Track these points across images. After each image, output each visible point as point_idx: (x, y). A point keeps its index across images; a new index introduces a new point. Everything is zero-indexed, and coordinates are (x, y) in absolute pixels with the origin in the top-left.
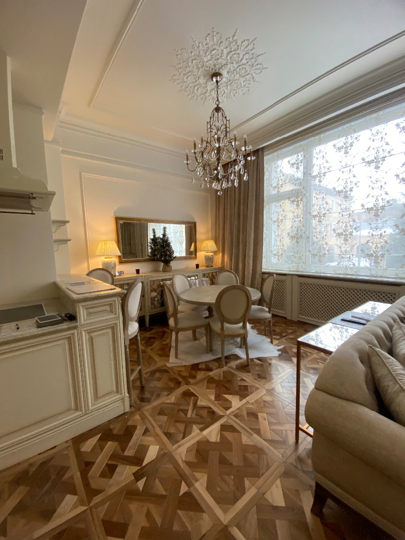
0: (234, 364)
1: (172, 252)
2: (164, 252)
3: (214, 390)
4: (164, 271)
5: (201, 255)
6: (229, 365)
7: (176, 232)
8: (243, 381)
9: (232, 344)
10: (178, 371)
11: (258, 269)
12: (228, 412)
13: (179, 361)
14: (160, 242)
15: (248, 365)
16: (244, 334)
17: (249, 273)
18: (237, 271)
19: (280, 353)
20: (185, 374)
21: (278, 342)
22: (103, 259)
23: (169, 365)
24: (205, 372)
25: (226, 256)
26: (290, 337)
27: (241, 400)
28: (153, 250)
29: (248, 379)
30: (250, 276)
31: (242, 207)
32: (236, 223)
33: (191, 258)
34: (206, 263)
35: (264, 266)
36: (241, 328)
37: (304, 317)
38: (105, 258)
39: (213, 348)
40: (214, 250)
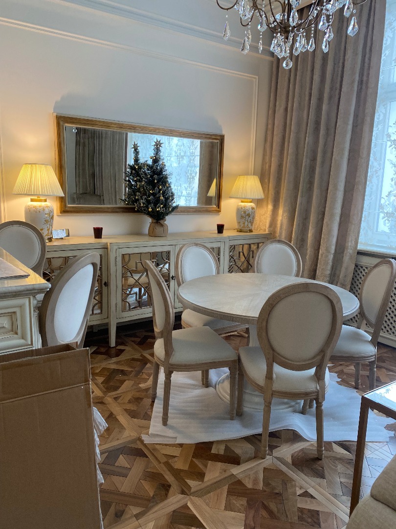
0: (287, 451)
1: (168, 197)
2: (154, 194)
4: (152, 234)
5: (230, 206)
6: (277, 453)
7: (182, 157)
8: (308, 499)
10: (166, 455)
11: (350, 244)
13: (170, 433)
14: (146, 174)
15: (319, 459)
16: (318, 392)
17: (327, 250)
18: (301, 243)
20: (180, 465)
22: (26, 202)
23: (147, 439)
24: (224, 465)
25: (281, 211)
28: (134, 191)
30: (331, 257)
31: (325, 107)
32: (309, 139)
33: (208, 211)
34: (239, 223)
35: (361, 239)
38: (32, 200)
39: (245, 409)
40: (257, 197)
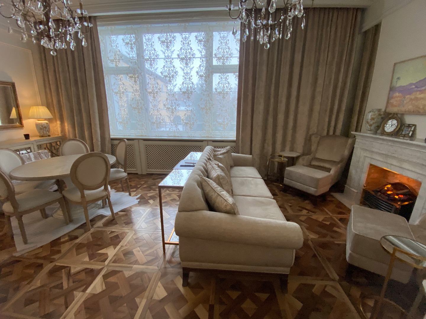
0: (100, 223)
3: (86, 253)
5: (30, 123)
6: (95, 226)
8: (113, 233)
9: (94, 207)
10: (33, 255)
12: (106, 263)
13: (32, 245)
15: (114, 219)
16: (107, 195)
17: (97, 140)
18: (83, 137)
19: (139, 200)
20: (45, 254)
21: (135, 193)
23: (17, 255)
24: (70, 242)
26: (144, 187)
27: (115, 248)
29: (116, 229)
30: (100, 143)
33: (13, 127)
34: (39, 132)
35: (112, 133)
36: (103, 190)
37: (151, 170)
39: (73, 218)
40: (48, 118)
